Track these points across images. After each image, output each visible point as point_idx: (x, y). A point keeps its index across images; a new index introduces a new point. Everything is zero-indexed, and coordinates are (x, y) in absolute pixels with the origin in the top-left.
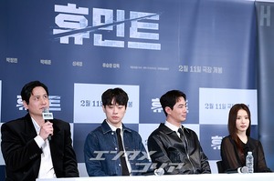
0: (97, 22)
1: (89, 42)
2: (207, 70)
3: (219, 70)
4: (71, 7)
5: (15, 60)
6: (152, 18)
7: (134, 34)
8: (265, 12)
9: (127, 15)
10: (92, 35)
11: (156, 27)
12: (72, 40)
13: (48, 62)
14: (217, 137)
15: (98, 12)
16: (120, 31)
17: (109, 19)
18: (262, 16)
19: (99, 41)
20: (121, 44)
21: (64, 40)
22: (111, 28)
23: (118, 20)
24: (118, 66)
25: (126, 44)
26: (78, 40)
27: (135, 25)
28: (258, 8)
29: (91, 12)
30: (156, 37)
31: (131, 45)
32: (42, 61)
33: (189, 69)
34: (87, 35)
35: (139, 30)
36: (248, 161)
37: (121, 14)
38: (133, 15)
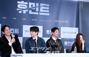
0: (30, 7)
1: (28, 13)
2: (63, 21)
3: (67, 22)
4: (22, 2)
5: (5, 18)
6: (47, 6)
7: (41, 10)
8: (81, 4)
9: (39, 5)
10: (28, 11)
11: (48, 8)
12: (22, 12)
13: (15, 19)
14: (66, 42)
15: (30, 4)
16: (37, 9)
17: (34, 6)
18: (80, 5)
19: (31, 12)
20: (37, 13)
21: (20, 12)
22: (34, 9)
23: (37, 6)
24: (36, 20)
25: (39, 13)
26: (24, 12)
27: (42, 8)
28: (79, 3)
29: (28, 4)
30: (48, 11)
31: (40, 14)
32: (13, 18)
33: (58, 21)
34: (27, 11)
35: (43, 9)
36: (75, 49)
37: (37, 4)
38: (41, 5)
